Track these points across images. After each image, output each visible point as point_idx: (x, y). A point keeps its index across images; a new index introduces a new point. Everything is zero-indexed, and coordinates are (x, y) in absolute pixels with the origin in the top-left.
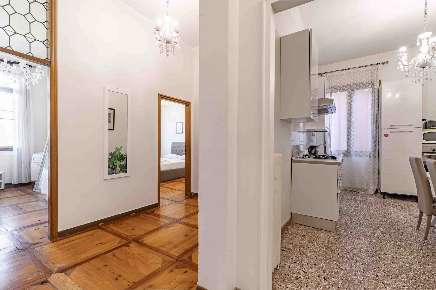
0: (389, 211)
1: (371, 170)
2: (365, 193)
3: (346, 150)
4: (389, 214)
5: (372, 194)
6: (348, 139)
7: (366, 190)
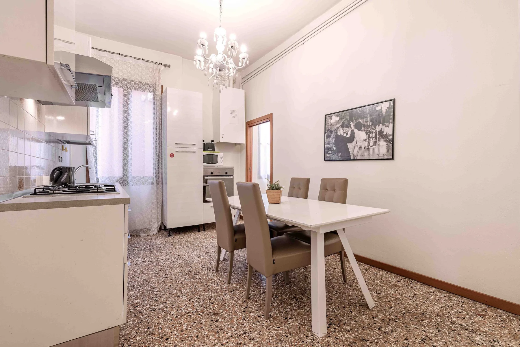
0: (181, 254)
1: (154, 201)
2: (147, 234)
3: (122, 176)
4: (183, 259)
5: (156, 234)
6: (124, 159)
7: (149, 230)
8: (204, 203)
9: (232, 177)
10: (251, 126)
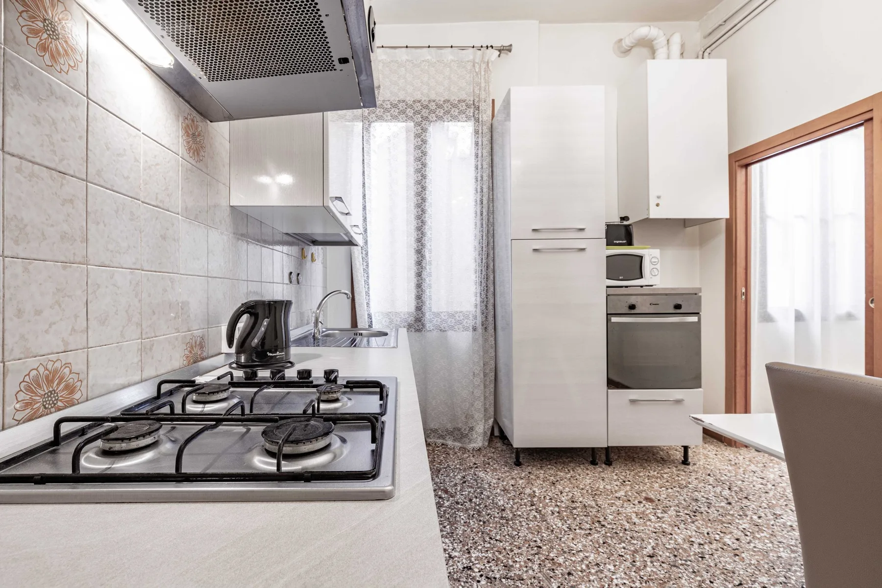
1: (478, 369)
5: (482, 447)
6: (416, 275)
7: (464, 436)
8: (609, 390)
9: (694, 319)
10: (747, 166)
